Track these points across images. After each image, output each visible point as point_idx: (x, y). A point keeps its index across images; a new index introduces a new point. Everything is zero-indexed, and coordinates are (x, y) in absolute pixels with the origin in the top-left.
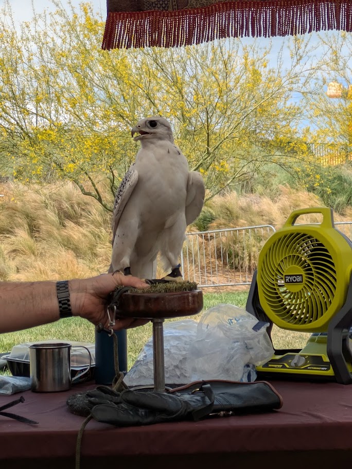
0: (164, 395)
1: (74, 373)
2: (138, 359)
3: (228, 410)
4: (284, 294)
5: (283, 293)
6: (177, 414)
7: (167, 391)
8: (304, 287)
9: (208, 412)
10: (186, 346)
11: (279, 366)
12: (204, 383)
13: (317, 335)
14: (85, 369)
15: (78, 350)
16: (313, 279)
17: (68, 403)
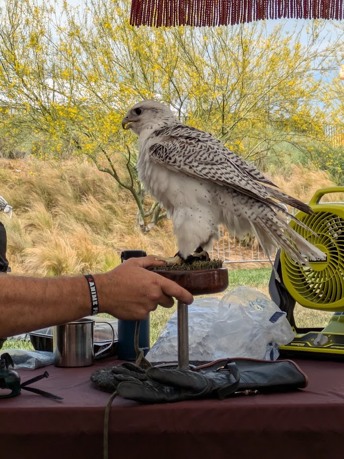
0: (190, 373)
1: (97, 348)
2: (161, 336)
3: (253, 389)
4: (308, 273)
5: (307, 271)
6: (202, 392)
7: (192, 368)
8: (329, 266)
9: (233, 391)
10: (209, 323)
11: (301, 344)
12: (230, 361)
13: (340, 314)
14: (108, 345)
15: (101, 325)
16: (337, 259)
17: (92, 379)
